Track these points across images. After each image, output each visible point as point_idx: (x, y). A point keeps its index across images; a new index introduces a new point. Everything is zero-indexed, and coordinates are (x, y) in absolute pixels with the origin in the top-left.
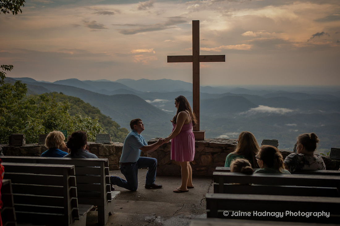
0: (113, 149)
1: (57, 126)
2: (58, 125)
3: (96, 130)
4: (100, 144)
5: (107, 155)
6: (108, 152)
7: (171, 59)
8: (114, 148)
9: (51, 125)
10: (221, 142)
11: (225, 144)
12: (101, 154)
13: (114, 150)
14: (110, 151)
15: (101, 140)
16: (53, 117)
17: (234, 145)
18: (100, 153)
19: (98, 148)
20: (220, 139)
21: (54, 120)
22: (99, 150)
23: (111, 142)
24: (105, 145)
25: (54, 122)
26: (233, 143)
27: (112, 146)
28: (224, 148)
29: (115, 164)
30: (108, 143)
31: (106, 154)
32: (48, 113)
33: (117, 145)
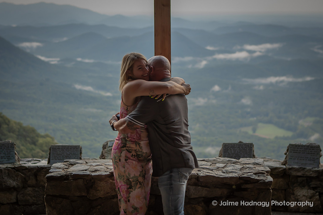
11: (236, 177)
17: (257, 178)
20: (219, 162)
26: (255, 174)
28: (234, 187)
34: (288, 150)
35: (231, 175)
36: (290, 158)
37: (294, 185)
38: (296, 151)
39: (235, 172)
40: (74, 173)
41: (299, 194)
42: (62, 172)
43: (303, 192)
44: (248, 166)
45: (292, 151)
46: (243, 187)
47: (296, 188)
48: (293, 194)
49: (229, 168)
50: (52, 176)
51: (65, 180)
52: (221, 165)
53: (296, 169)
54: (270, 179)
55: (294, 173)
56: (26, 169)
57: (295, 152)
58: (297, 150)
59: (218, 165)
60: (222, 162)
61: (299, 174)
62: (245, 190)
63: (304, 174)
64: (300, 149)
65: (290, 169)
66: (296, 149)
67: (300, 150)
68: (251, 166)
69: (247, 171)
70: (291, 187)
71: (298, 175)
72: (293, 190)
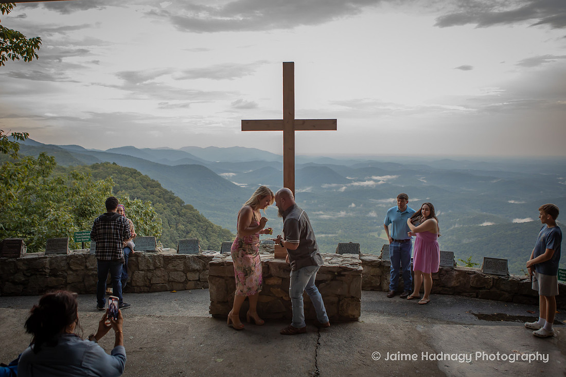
0: (160, 260)
1: (93, 213)
2: (95, 212)
3: (149, 216)
4: (139, 253)
5: (151, 268)
6: (152, 264)
7: (248, 125)
8: (162, 259)
9: (85, 212)
10: (332, 263)
11: (337, 267)
12: (142, 268)
13: (162, 262)
14: (155, 264)
15: (142, 246)
16: (87, 201)
17: (352, 267)
18: (140, 266)
19: (137, 259)
20: (328, 256)
21: (90, 206)
22: (138, 262)
23: (158, 248)
24: (147, 254)
25: (89, 208)
26: (351, 265)
27: (159, 256)
28: (336, 273)
29: (163, 282)
30: (152, 251)
31: (149, 267)
32: (82, 196)
33: (165, 254)
34: (383, 249)
35: (334, 265)
36: (384, 254)
39: (337, 263)
40: (228, 261)
42: (220, 260)
44: (347, 259)
46: (342, 273)
49: (334, 261)
50: (213, 263)
51: (222, 265)
52: (329, 258)
54: (361, 268)
56: (205, 257)
59: (327, 258)
60: (330, 256)
62: (344, 275)
65: (384, 262)
68: (349, 259)
69: (346, 262)
70: (385, 274)
72: (386, 276)
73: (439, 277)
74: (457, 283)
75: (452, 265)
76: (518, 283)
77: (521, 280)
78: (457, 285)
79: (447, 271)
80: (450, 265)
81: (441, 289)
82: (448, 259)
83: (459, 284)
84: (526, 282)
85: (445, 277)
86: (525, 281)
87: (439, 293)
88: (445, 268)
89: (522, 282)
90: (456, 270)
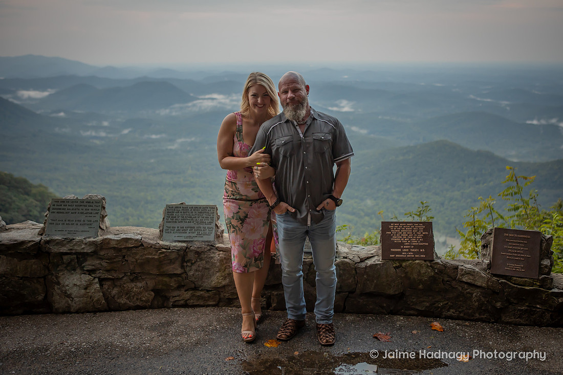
36: (51, 224)
37: (58, 269)
38: (61, 211)
41: (67, 283)
43: (74, 279)
45: (54, 211)
47: (62, 273)
48: (58, 283)
53: (57, 241)
55: (55, 249)
57: (60, 213)
58: (63, 209)
61: (64, 249)
63: (71, 249)
64: (69, 205)
65: (48, 242)
66: (62, 207)
67: (69, 207)
70: (54, 273)
71: (61, 251)
72: (57, 277)
73: (182, 267)
74: (225, 278)
75: (211, 238)
76: (355, 269)
77: (362, 260)
78: (224, 283)
79: (198, 253)
80: (205, 238)
81: (187, 295)
82: (202, 223)
83: (227, 280)
84: (371, 266)
85: (194, 267)
86: (369, 262)
87: (186, 306)
88: (195, 246)
89: (363, 265)
90: (217, 249)
